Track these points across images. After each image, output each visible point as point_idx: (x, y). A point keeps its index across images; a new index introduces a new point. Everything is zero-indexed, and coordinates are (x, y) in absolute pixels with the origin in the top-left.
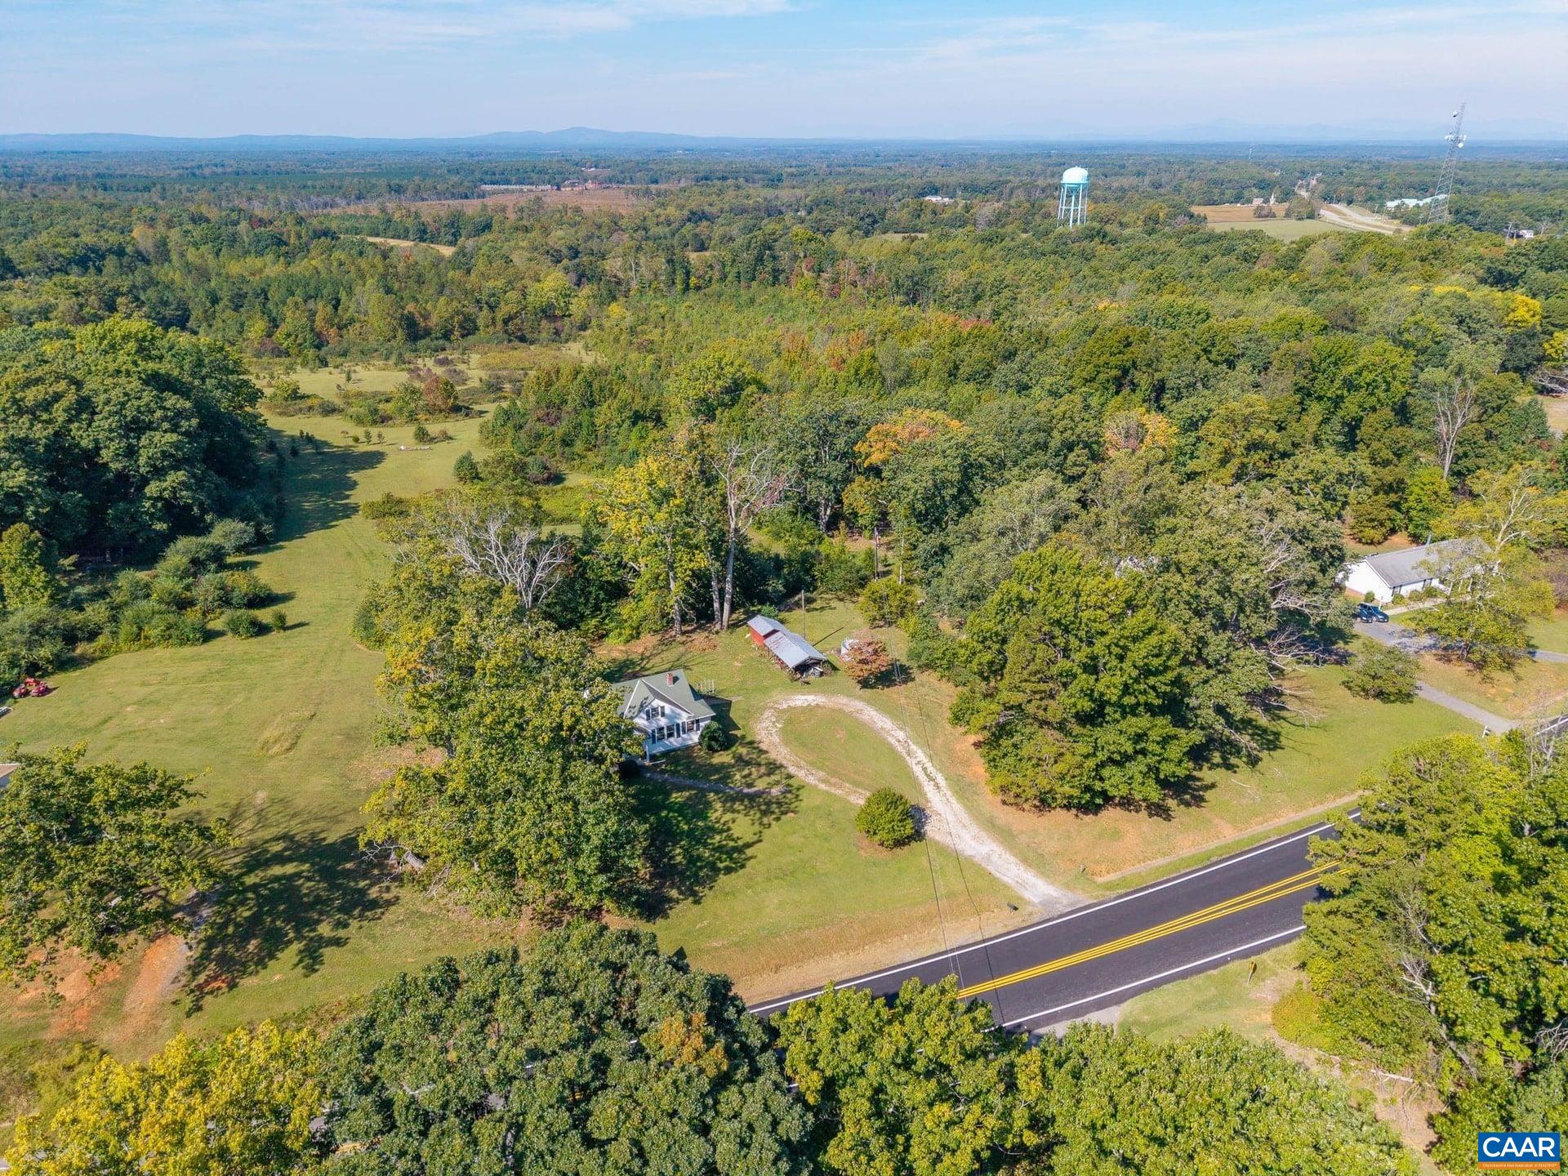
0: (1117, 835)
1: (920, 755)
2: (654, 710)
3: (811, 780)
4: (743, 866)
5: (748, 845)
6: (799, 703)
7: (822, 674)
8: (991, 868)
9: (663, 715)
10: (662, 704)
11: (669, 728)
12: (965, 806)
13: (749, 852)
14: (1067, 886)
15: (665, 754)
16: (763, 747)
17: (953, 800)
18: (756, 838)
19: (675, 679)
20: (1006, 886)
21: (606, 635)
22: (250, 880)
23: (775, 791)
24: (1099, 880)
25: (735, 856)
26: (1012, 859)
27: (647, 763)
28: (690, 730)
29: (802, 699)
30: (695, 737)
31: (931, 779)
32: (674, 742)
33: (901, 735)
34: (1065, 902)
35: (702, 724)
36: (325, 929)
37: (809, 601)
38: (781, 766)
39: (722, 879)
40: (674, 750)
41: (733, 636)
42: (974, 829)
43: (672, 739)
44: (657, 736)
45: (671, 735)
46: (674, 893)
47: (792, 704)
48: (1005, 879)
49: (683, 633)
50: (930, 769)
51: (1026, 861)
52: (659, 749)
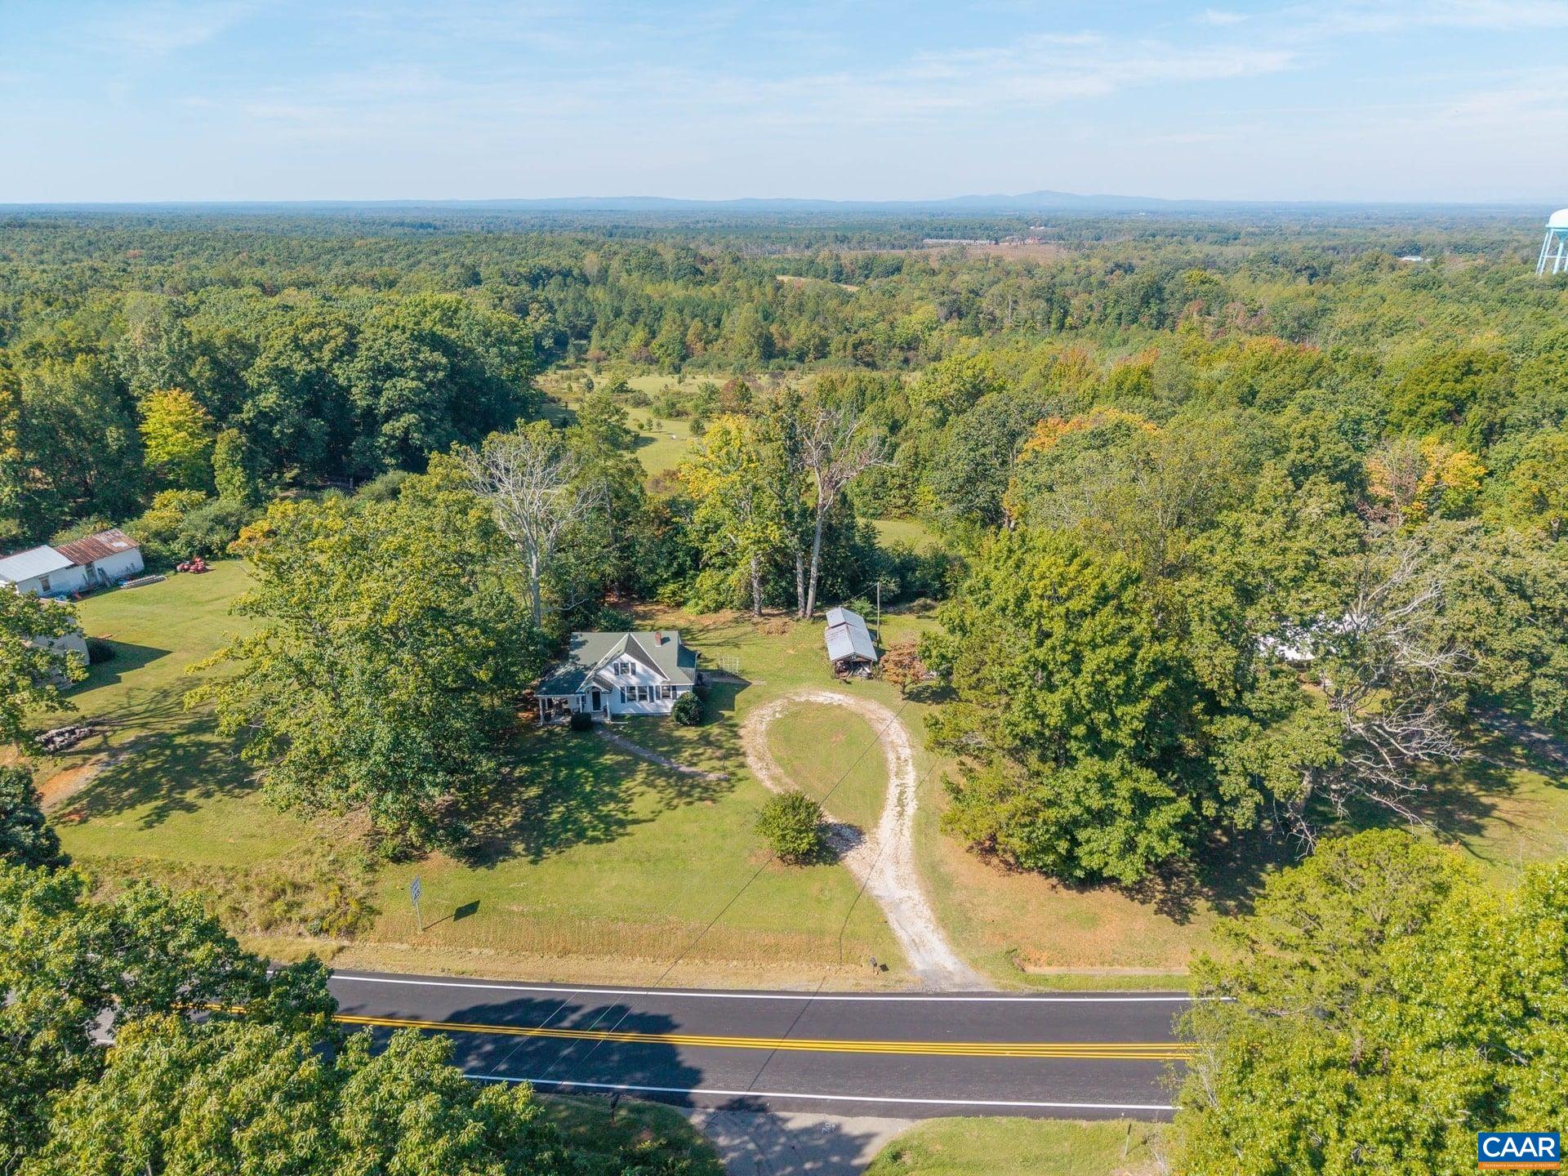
0: (1094, 921)
1: (911, 778)
2: (624, 665)
3: (762, 775)
4: (612, 840)
5: (636, 822)
6: (820, 699)
7: (870, 677)
8: (892, 919)
9: (634, 672)
10: (633, 660)
11: (641, 689)
12: (917, 842)
13: (630, 829)
14: (974, 963)
15: (634, 717)
16: (742, 732)
17: (907, 833)
18: (651, 816)
19: (664, 641)
20: (894, 941)
21: (684, 603)
22: (178, 740)
23: (712, 777)
24: (1031, 969)
25: (613, 828)
26: (928, 913)
27: (608, 721)
28: (666, 696)
29: (831, 696)
30: (668, 706)
31: (901, 803)
32: (647, 706)
33: (906, 752)
34: (957, 979)
35: (679, 693)
36: (190, 796)
37: (927, 608)
38: (744, 754)
39: (580, 848)
40: (647, 715)
41: (814, 627)
42: (907, 869)
43: (643, 702)
44: (628, 695)
45: (643, 698)
46: (519, 848)
47: (812, 698)
48: (900, 933)
49: (761, 615)
50: (910, 793)
51: (943, 921)
52: (628, 710)
